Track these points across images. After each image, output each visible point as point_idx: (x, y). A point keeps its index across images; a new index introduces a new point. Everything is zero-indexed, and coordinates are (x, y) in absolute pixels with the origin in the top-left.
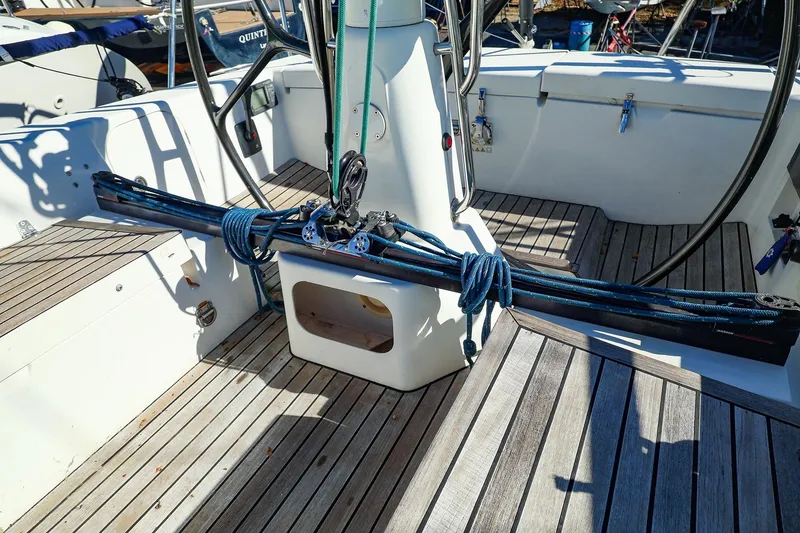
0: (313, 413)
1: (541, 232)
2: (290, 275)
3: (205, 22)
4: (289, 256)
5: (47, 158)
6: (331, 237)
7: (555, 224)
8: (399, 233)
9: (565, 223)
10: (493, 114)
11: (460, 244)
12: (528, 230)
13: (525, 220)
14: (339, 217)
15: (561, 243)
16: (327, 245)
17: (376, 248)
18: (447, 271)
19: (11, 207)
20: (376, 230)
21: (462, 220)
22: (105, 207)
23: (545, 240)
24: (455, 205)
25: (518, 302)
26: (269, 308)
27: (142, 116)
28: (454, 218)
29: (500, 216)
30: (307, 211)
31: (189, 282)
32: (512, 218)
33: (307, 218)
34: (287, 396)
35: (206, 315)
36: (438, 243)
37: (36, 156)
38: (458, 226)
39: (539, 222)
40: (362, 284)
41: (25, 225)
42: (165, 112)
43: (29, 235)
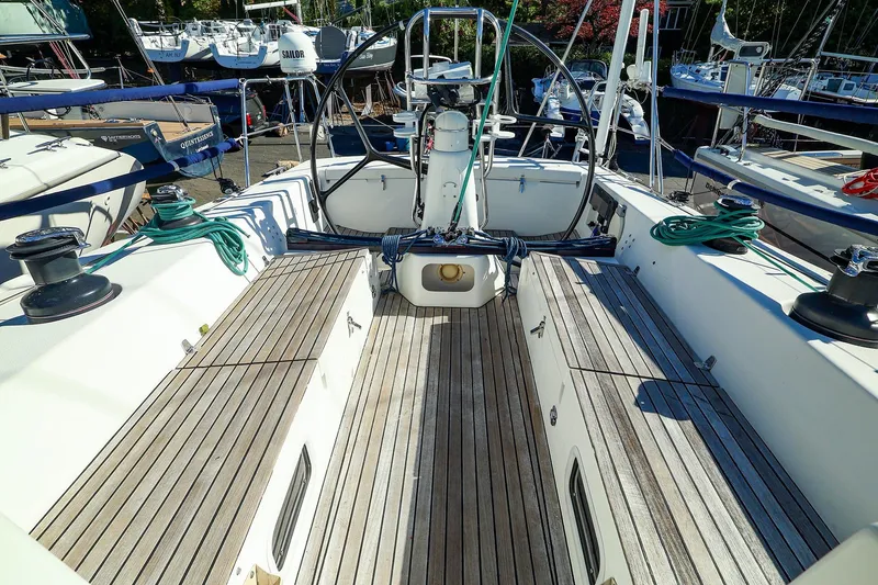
0: (445, 321)
3: (155, 133)
5: (261, 222)
14: (451, 230)
16: (446, 244)
18: (499, 247)
19: (256, 249)
20: (468, 234)
22: (292, 248)
24: (480, 225)
27: (282, 200)
37: (257, 222)
41: (264, 259)
42: (288, 196)
43: (267, 263)
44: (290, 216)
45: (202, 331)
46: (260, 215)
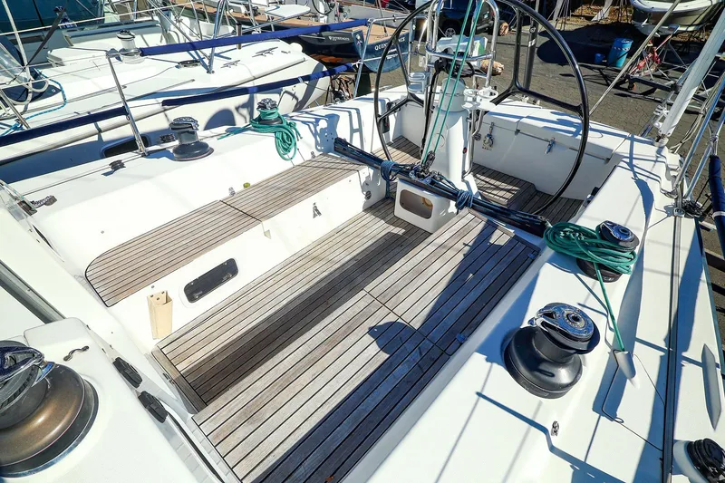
0: (400, 233)
1: (502, 189)
2: (401, 187)
3: (359, 38)
4: (401, 180)
5: (321, 129)
6: (419, 176)
7: (510, 187)
8: (441, 179)
9: (514, 188)
10: (496, 134)
11: (461, 187)
12: (497, 188)
13: (498, 183)
14: (422, 171)
15: (509, 195)
16: (417, 179)
17: (432, 183)
18: (453, 194)
19: (309, 146)
20: (433, 177)
21: (465, 179)
22: (336, 150)
23: (501, 193)
24: (464, 173)
25: (473, 207)
26: (389, 198)
27: (350, 115)
28: (463, 178)
29: (488, 180)
30: (412, 166)
31: (366, 184)
32: (492, 181)
33: (412, 169)
34: (392, 227)
35: (368, 196)
36: (453, 185)
37: (318, 129)
38: (463, 181)
39: (503, 185)
40: (425, 194)
41: (312, 153)
42: (358, 113)
43: (314, 157)
44: (356, 126)
45: (246, 186)
46: (323, 124)
